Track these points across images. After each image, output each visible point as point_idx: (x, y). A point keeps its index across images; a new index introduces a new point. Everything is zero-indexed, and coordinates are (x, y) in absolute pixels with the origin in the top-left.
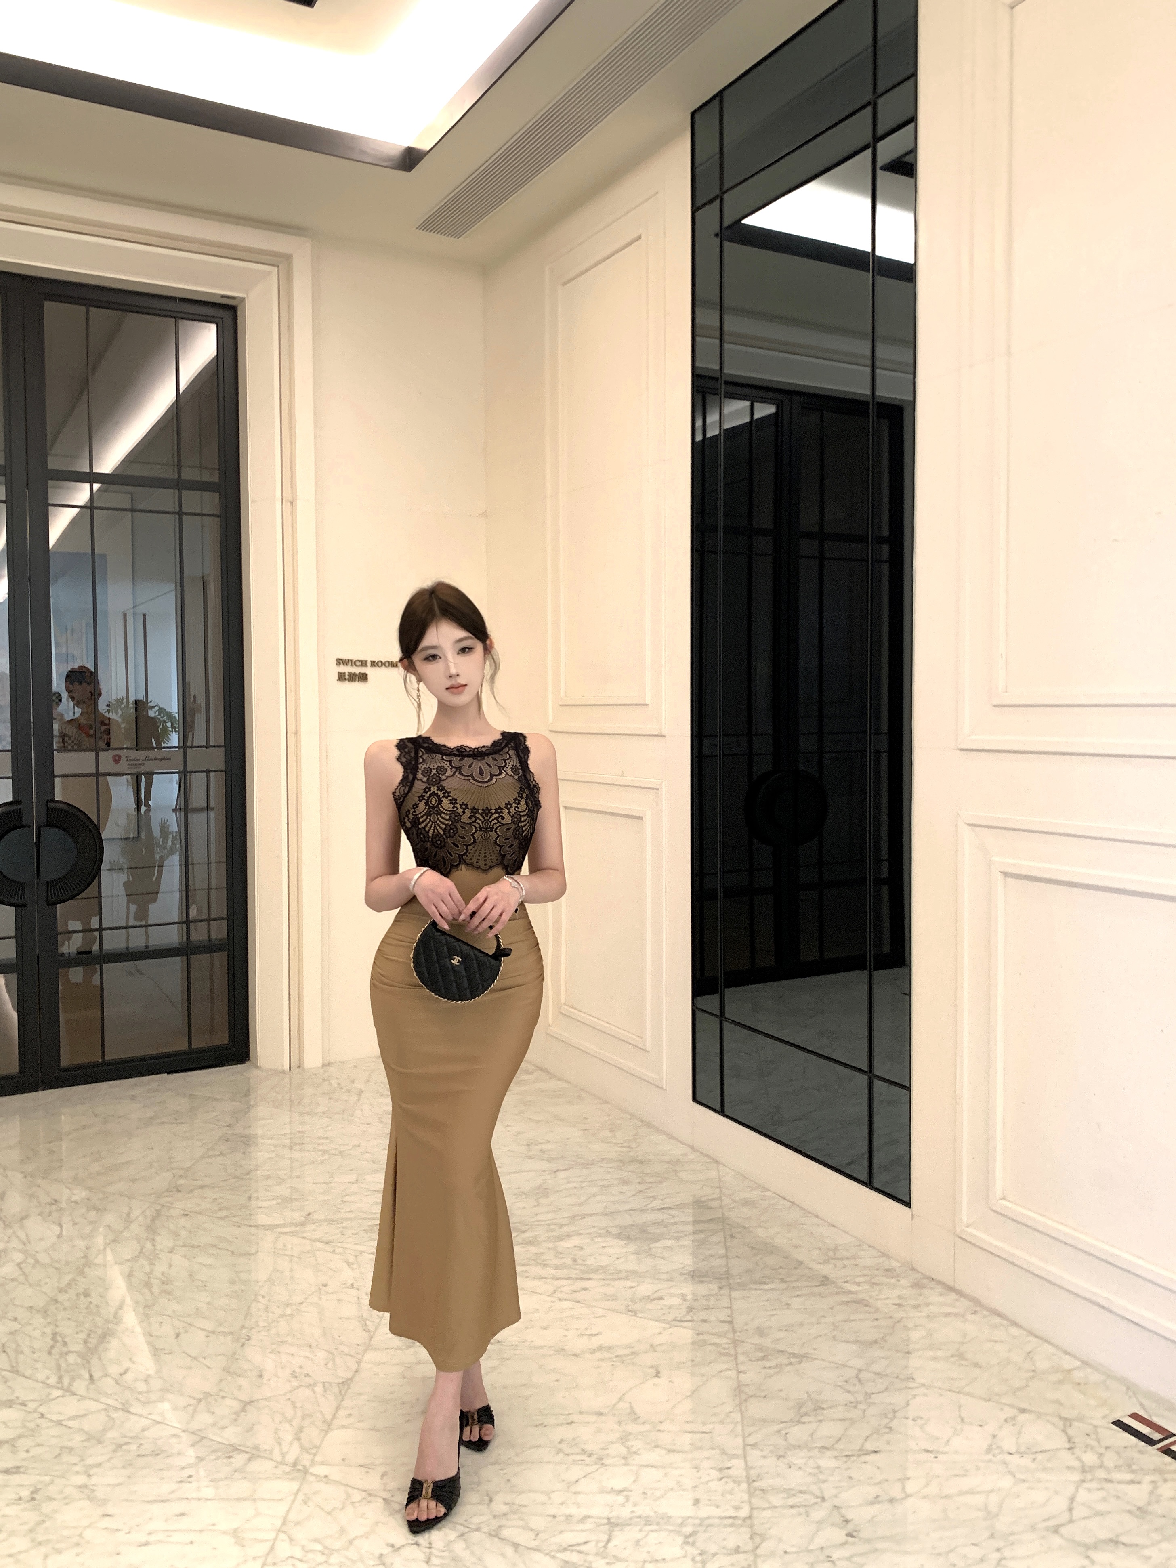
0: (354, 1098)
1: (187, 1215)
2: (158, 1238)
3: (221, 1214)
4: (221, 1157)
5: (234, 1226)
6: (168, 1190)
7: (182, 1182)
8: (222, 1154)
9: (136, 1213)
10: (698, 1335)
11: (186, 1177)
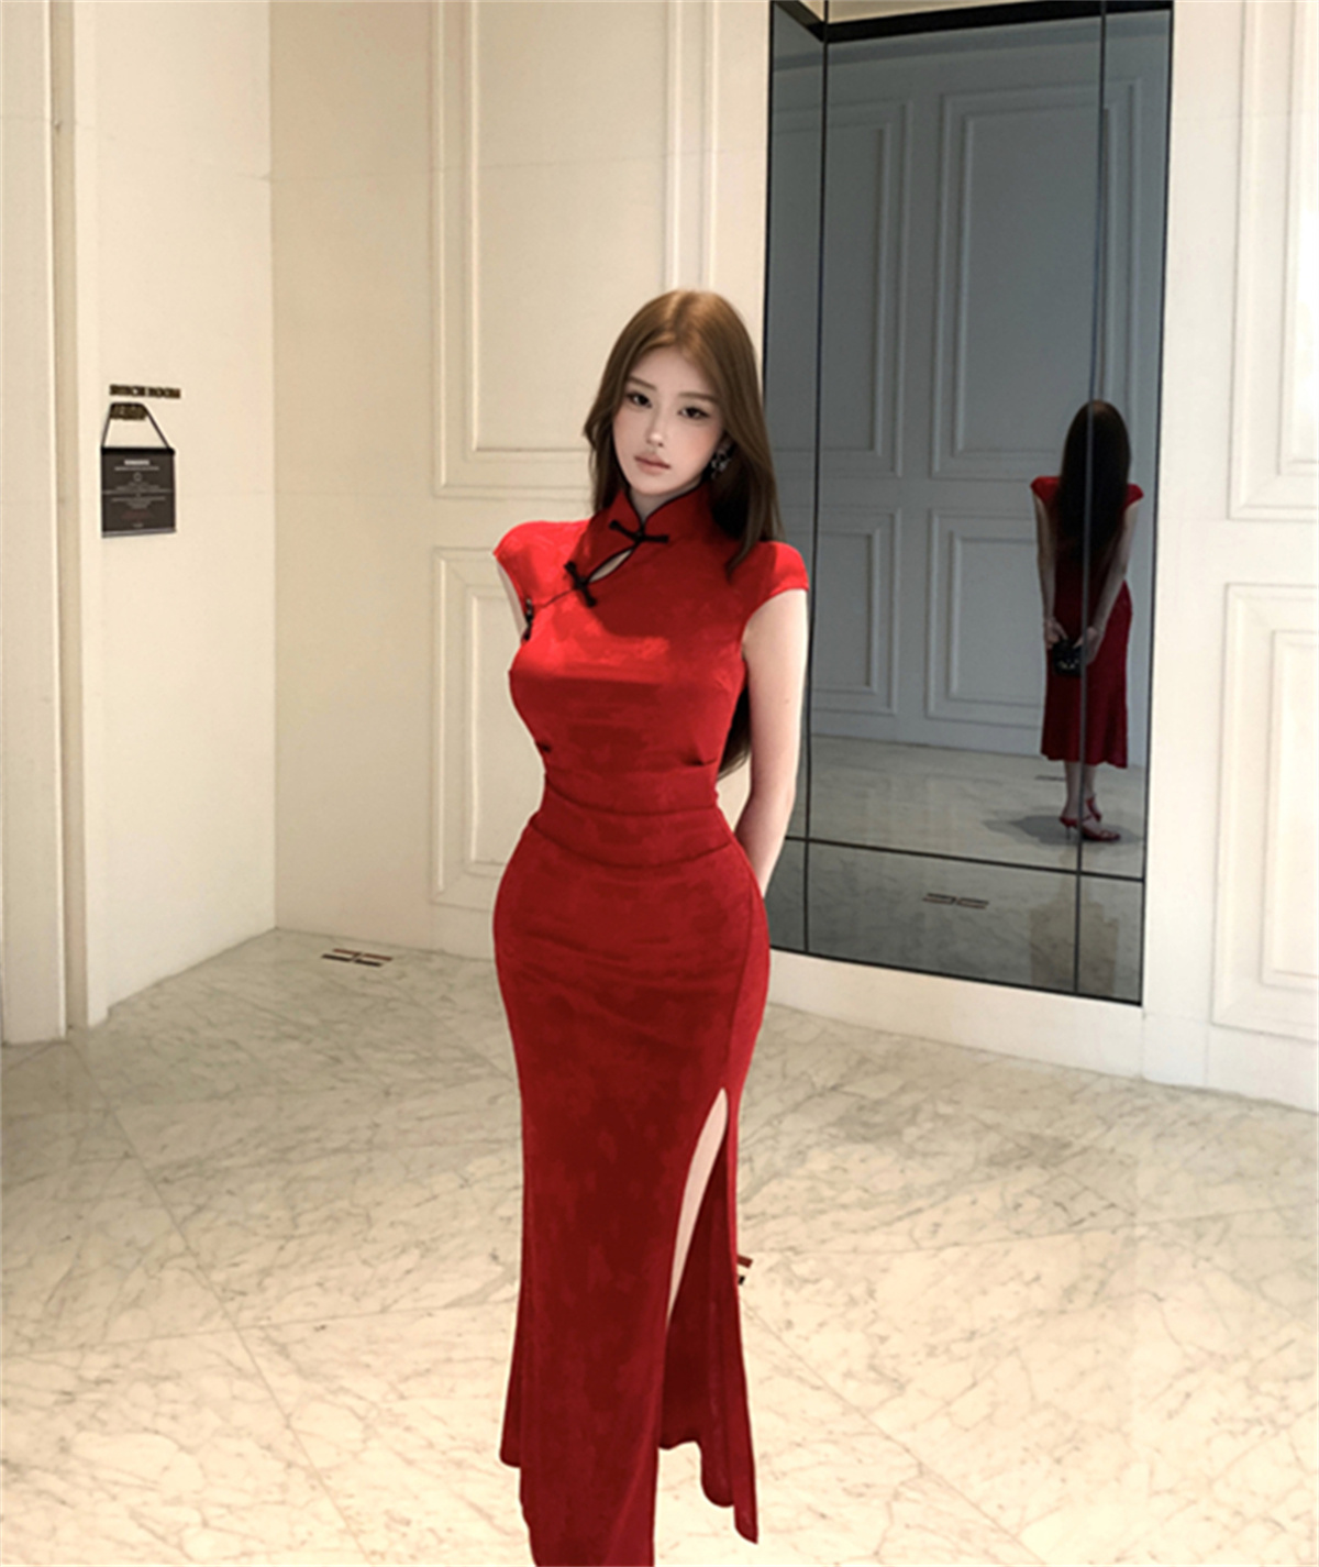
0: (241, 1056)
1: (323, 1327)
2: (346, 1383)
3: (371, 1304)
4: (208, 1216)
5: (422, 1316)
6: (221, 1300)
7: (218, 1276)
8: (200, 1209)
9: (239, 1356)
10: (1114, 1232)
11: (212, 1266)
